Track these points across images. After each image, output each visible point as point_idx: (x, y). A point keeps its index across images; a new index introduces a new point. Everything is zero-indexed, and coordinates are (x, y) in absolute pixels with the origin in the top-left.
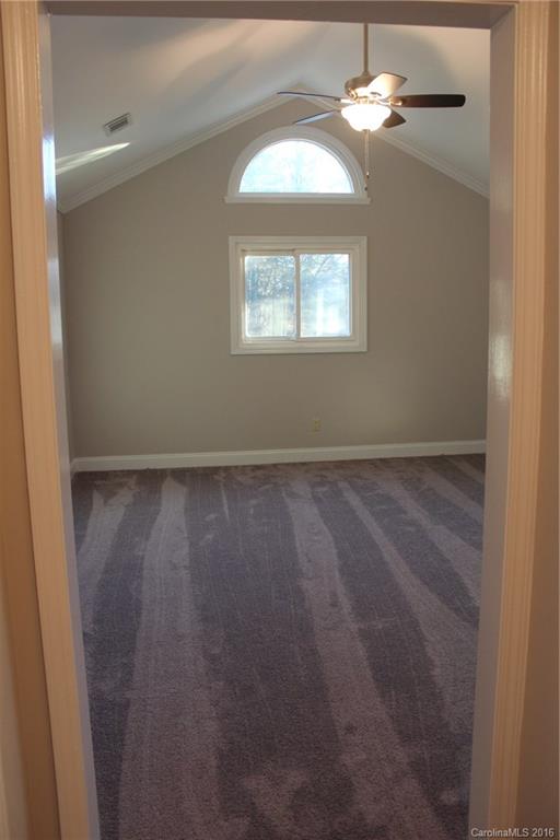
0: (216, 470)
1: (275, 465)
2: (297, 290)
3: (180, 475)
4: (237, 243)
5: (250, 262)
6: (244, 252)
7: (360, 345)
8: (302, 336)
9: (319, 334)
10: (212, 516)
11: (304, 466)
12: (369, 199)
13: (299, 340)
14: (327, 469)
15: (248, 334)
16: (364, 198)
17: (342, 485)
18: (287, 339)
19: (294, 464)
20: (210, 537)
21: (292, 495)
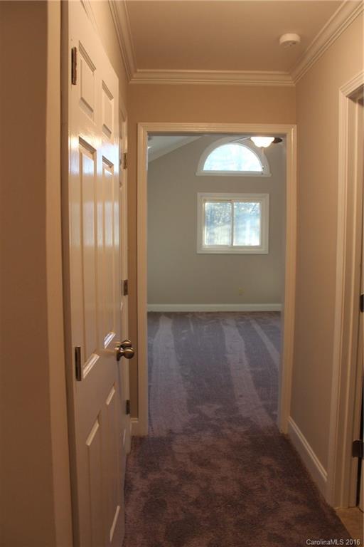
0: (187, 313)
1: (218, 312)
2: (232, 221)
3: (169, 315)
4: (202, 196)
5: (207, 206)
6: (205, 201)
7: (265, 250)
8: (234, 245)
9: (247, 244)
10: (185, 331)
11: (234, 313)
12: (271, 175)
13: (232, 247)
14: (245, 314)
15: (206, 243)
16: (268, 174)
17: (253, 321)
18: (226, 246)
19: (228, 312)
20: (184, 338)
21: (226, 325)
